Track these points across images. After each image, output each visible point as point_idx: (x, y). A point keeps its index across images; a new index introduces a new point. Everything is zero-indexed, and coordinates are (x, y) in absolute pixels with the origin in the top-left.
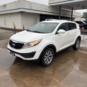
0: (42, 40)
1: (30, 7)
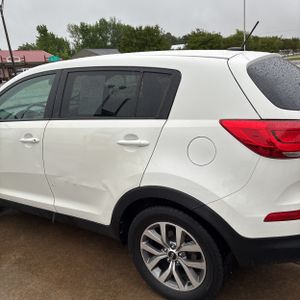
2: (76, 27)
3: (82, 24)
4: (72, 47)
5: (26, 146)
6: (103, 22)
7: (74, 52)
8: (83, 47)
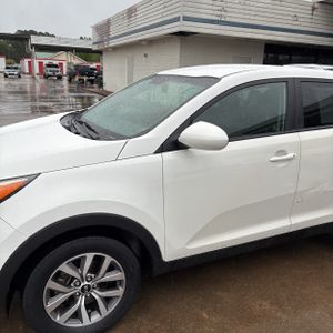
0: (31, 178)
1: (219, 13)
5: (281, 165)
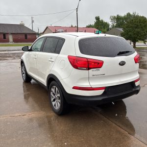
2: (114, 17)
3: (118, 16)
4: (110, 27)
6: (129, 14)
7: (111, 29)
8: (116, 27)
